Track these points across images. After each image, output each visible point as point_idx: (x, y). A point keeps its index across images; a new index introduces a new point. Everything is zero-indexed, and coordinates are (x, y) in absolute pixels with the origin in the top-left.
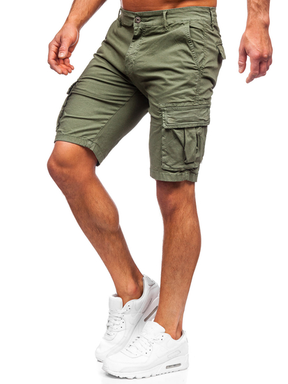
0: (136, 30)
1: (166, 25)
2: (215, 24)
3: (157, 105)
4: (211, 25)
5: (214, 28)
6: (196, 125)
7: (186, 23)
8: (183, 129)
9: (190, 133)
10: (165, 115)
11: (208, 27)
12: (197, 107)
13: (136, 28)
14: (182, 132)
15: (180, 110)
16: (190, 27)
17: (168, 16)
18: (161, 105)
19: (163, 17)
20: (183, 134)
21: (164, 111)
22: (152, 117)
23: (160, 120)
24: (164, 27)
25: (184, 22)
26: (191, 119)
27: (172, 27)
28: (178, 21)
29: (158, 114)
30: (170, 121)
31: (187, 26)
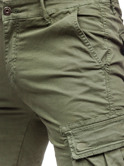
0: (6, 25)
1: (46, 16)
2: (116, 5)
3: (57, 129)
4: (111, 7)
5: (115, 11)
6: (120, 146)
7: (74, 11)
8: (103, 154)
9: (114, 159)
10: (72, 141)
11: (107, 10)
12: (116, 119)
13: (6, 22)
14: (101, 159)
15: (92, 129)
16: (79, 16)
17: (47, 3)
18: (64, 128)
19: (40, 5)
20: (103, 162)
21: (70, 134)
22: (55, 147)
23: (67, 149)
24: (44, 19)
25: (71, 10)
26: (110, 138)
27: (54, 18)
28: (62, 8)
29: (62, 142)
30: (80, 147)
31: (75, 14)
